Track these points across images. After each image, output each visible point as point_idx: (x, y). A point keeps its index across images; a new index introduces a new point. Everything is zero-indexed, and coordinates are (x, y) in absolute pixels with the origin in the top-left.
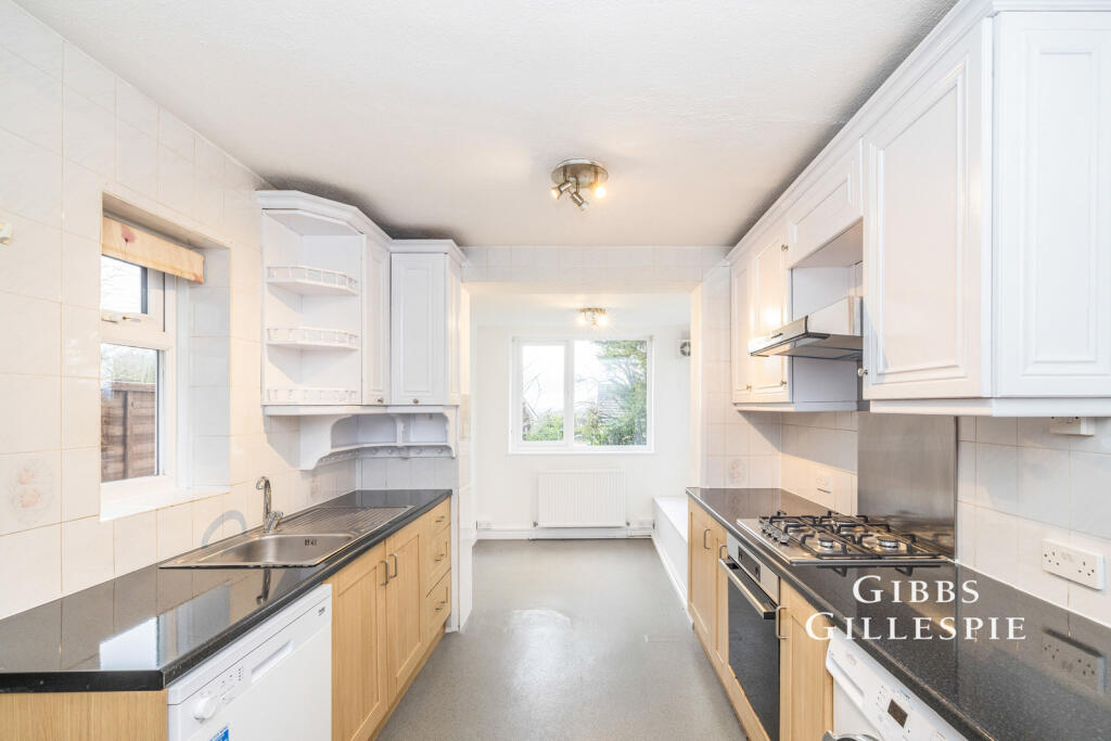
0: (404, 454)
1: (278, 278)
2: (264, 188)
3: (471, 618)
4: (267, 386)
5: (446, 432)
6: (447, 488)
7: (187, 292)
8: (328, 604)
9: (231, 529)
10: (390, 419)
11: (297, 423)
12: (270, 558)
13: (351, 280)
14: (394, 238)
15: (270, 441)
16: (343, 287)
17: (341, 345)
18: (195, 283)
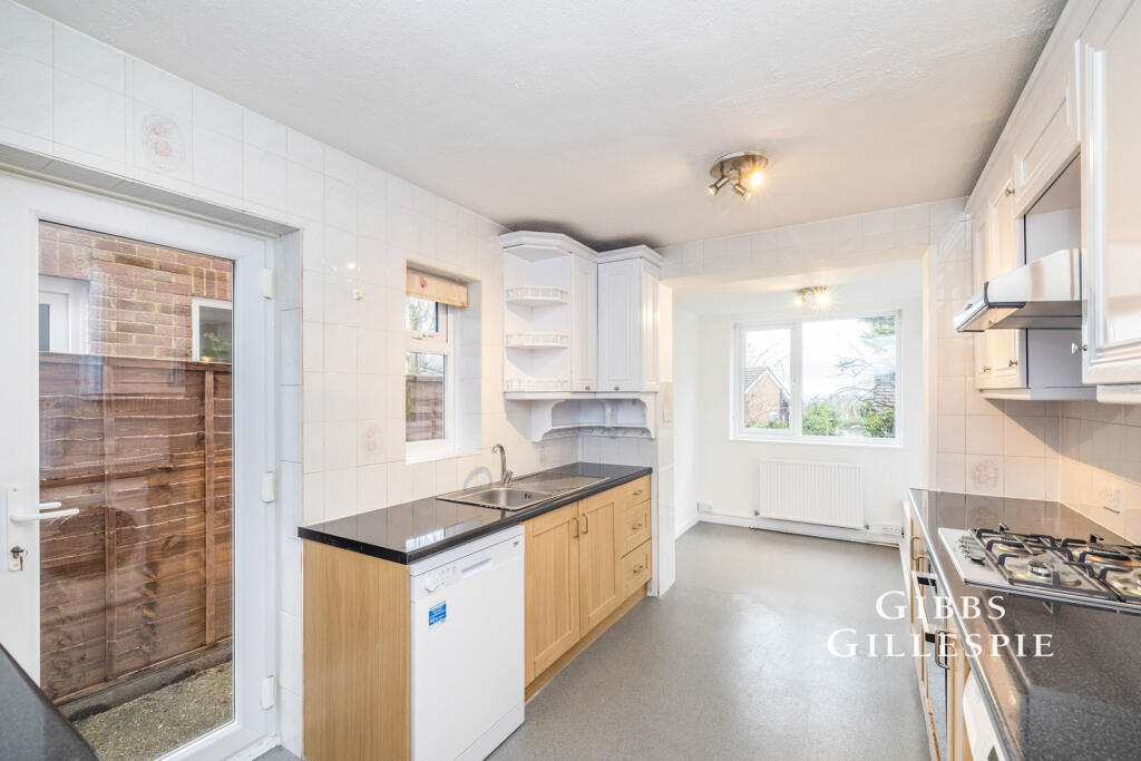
0: (612, 434)
1: (514, 297)
2: (504, 232)
3: (673, 588)
4: (506, 378)
5: (644, 416)
6: (648, 466)
7: (459, 313)
8: (522, 540)
9: (482, 480)
10: (599, 403)
11: (529, 405)
12: (502, 503)
13: (562, 292)
14: (599, 251)
15: (509, 418)
16: (555, 299)
17: (554, 344)
18: (463, 308)
